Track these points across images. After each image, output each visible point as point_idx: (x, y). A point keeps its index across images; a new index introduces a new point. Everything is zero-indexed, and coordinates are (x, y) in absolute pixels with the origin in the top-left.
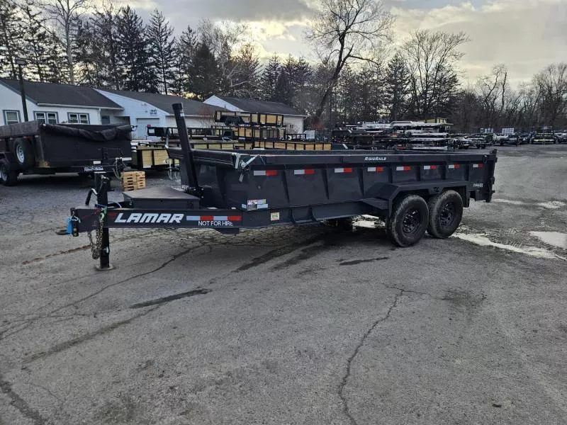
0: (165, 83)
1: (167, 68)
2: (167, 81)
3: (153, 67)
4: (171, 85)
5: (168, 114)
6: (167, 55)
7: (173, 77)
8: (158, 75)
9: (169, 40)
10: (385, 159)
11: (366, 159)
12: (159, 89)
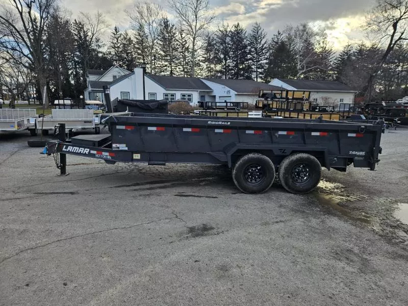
0: (257, 71)
1: (259, 61)
2: (258, 70)
3: (250, 61)
4: (261, 73)
5: (236, 93)
6: (260, 52)
7: (263, 68)
8: (253, 67)
9: (263, 42)
10: (229, 123)
11: (209, 122)
12: (253, 76)
